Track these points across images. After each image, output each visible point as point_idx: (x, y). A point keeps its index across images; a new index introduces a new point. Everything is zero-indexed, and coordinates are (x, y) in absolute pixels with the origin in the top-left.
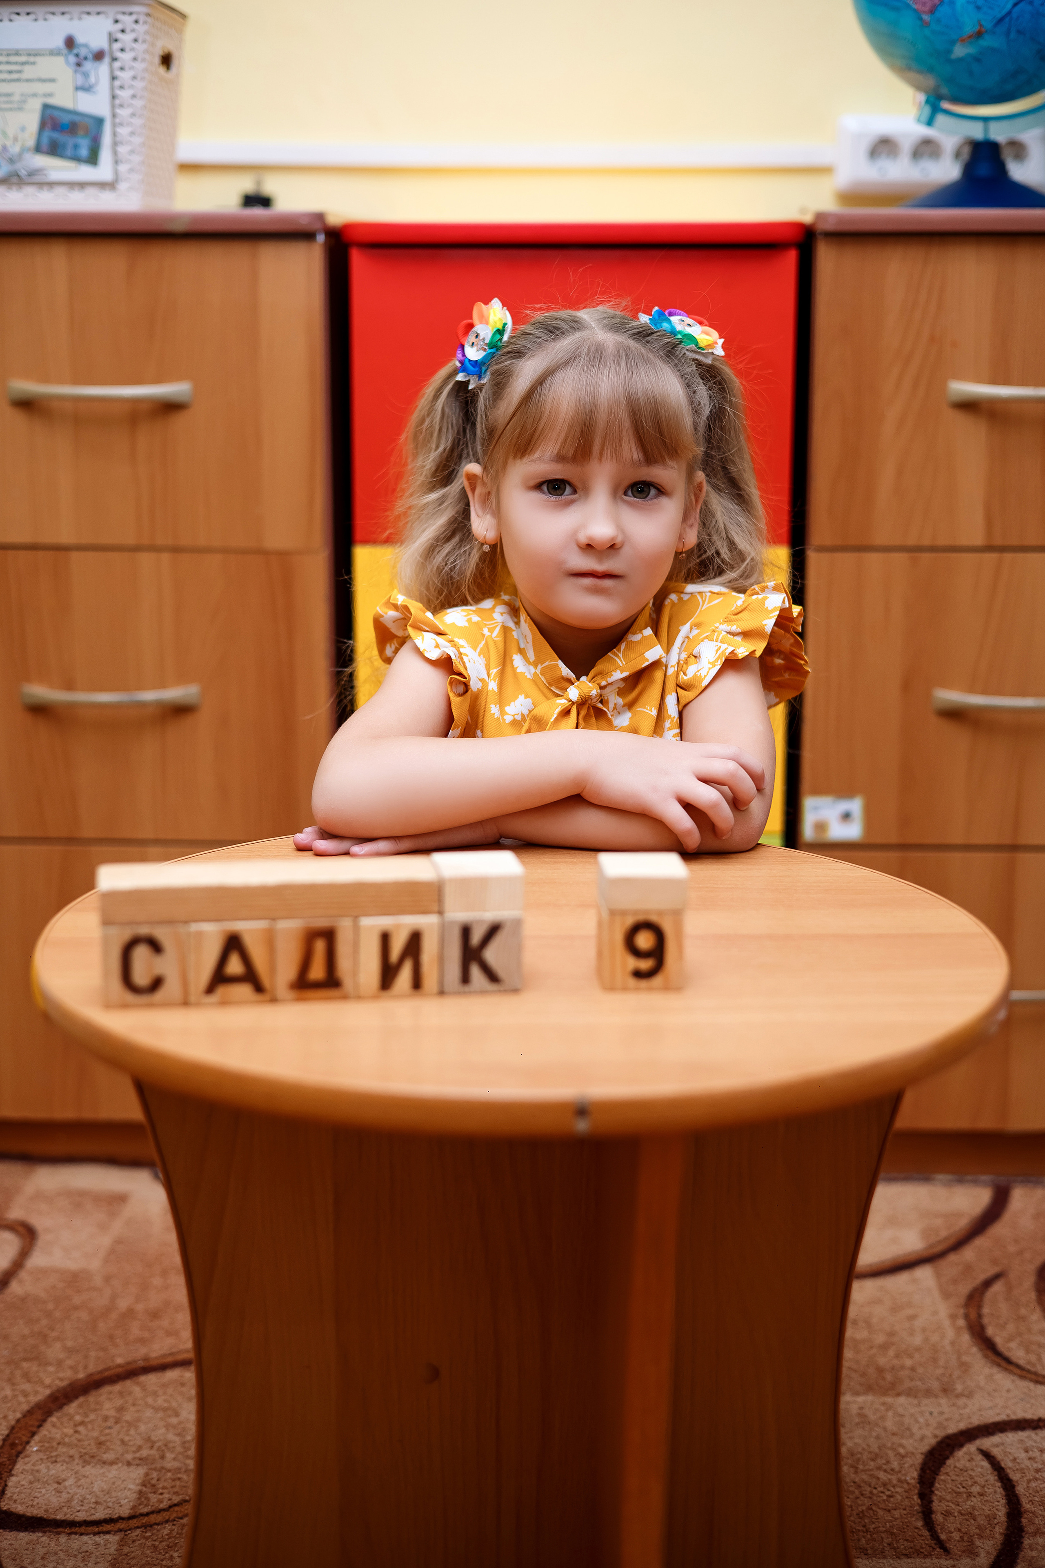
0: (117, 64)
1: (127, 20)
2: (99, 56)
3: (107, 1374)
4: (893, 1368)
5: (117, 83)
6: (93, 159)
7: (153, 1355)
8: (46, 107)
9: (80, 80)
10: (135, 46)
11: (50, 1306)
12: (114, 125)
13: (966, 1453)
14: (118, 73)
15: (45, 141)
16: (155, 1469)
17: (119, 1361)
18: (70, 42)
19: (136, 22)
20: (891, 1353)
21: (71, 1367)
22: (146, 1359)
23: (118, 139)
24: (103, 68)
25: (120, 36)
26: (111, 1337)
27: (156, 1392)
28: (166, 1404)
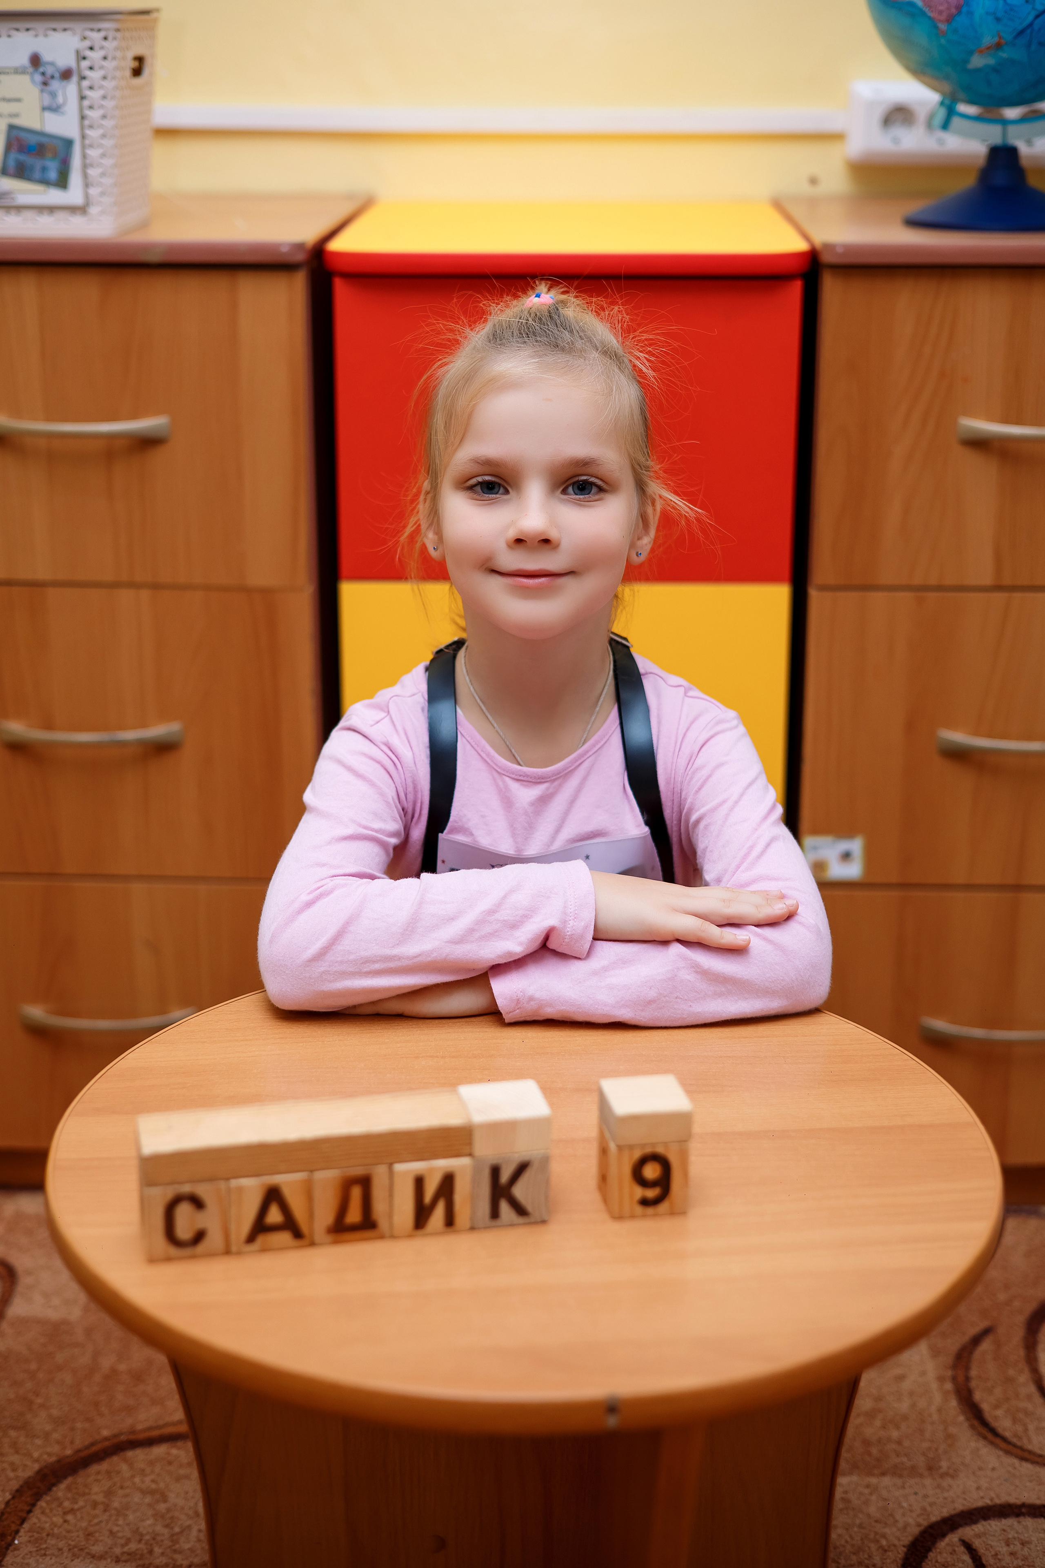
0: (85, 83)
1: (96, 36)
2: (66, 75)
3: (94, 1449)
4: (879, 1441)
5: (86, 103)
6: (62, 182)
7: (140, 1427)
8: (11, 128)
9: (47, 101)
10: (105, 63)
11: (33, 1366)
12: (84, 147)
13: (948, 1545)
14: (88, 93)
15: (11, 163)
17: (105, 1433)
18: (36, 60)
19: (105, 38)
21: (58, 1442)
22: (133, 1432)
23: (88, 161)
24: (71, 89)
25: (88, 53)
26: (96, 1404)
27: (143, 1470)
28: (154, 1486)
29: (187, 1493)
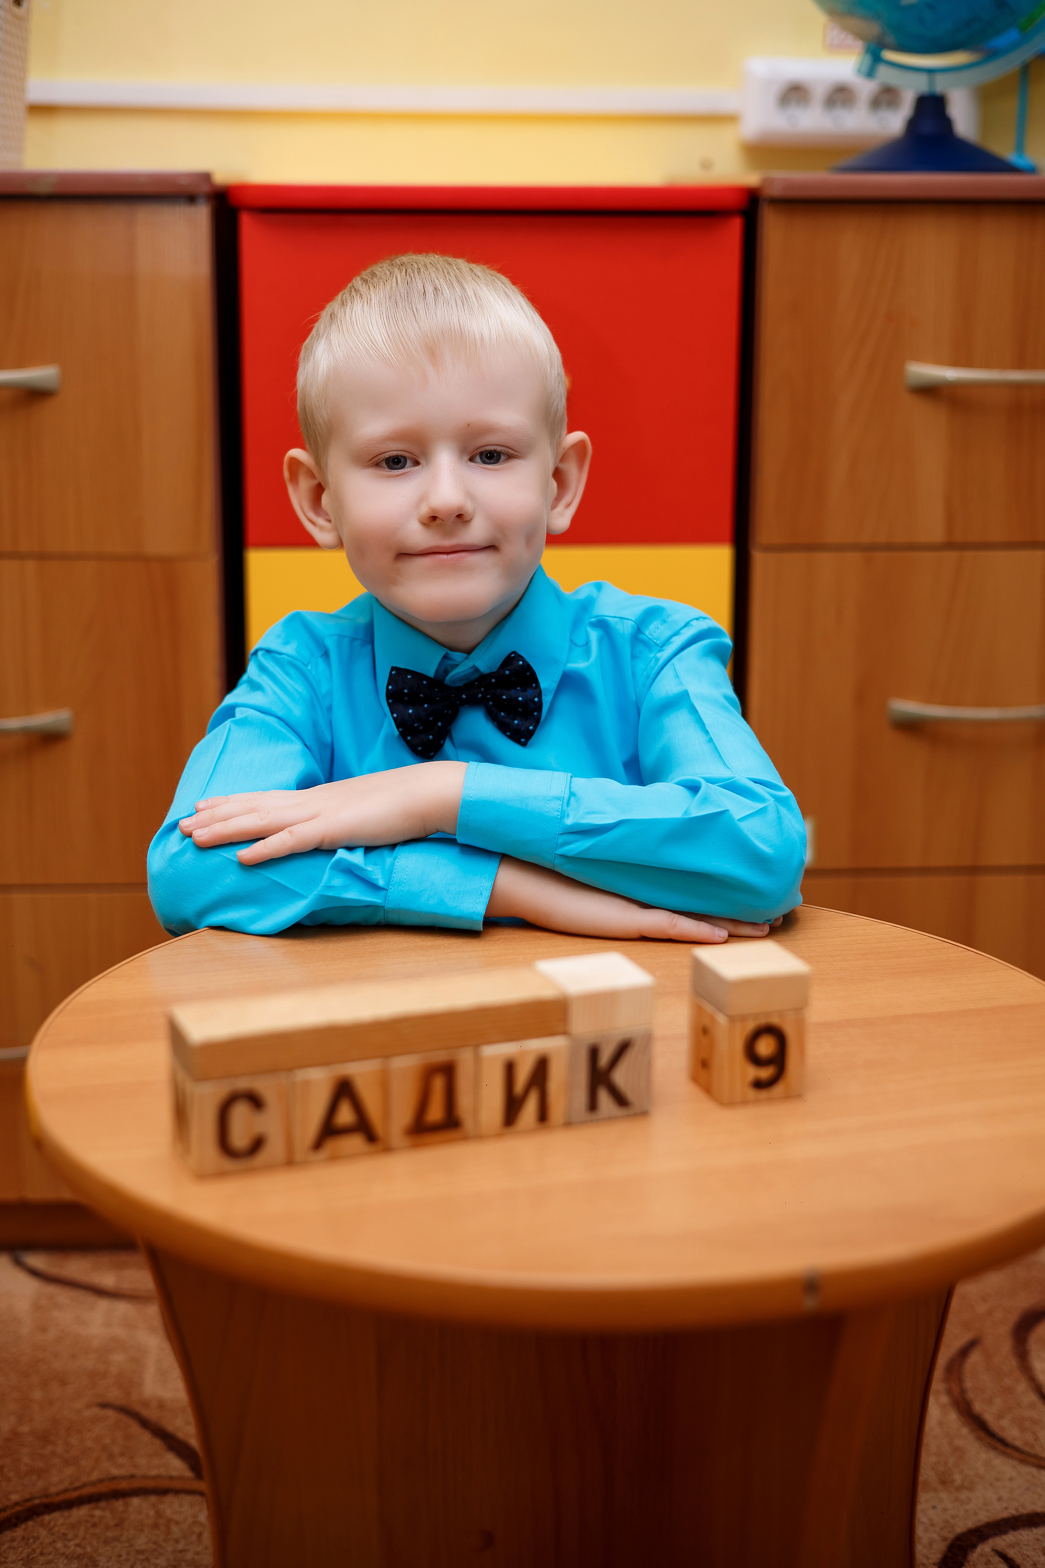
7: (53, 1490)
13: (981, 1555)
17: (15, 1497)
22: (47, 1495)
27: (64, 1534)
28: (79, 1551)
29: (120, 1556)
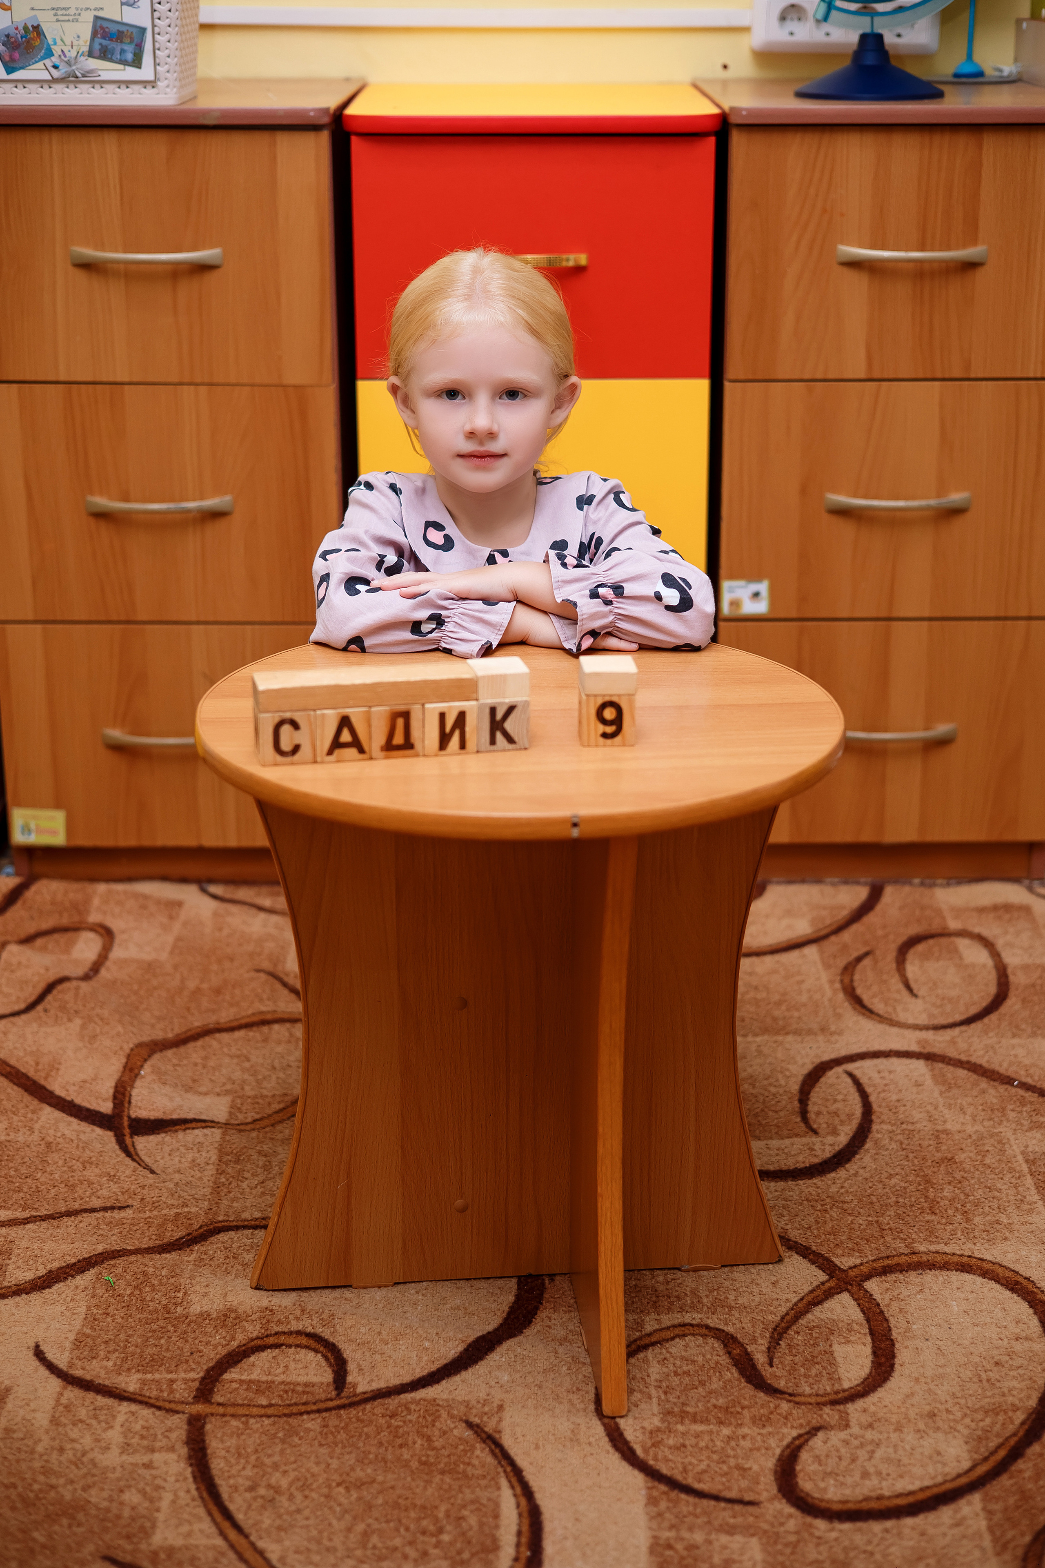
3: (191, 1033)
4: (785, 1018)
6: (137, 62)
8: (97, 18)
11: (135, 987)
12: (154, 34)
15: (96, 47)
16: (239, 1097)
20: (784, 1007)
23: (157, 45)
